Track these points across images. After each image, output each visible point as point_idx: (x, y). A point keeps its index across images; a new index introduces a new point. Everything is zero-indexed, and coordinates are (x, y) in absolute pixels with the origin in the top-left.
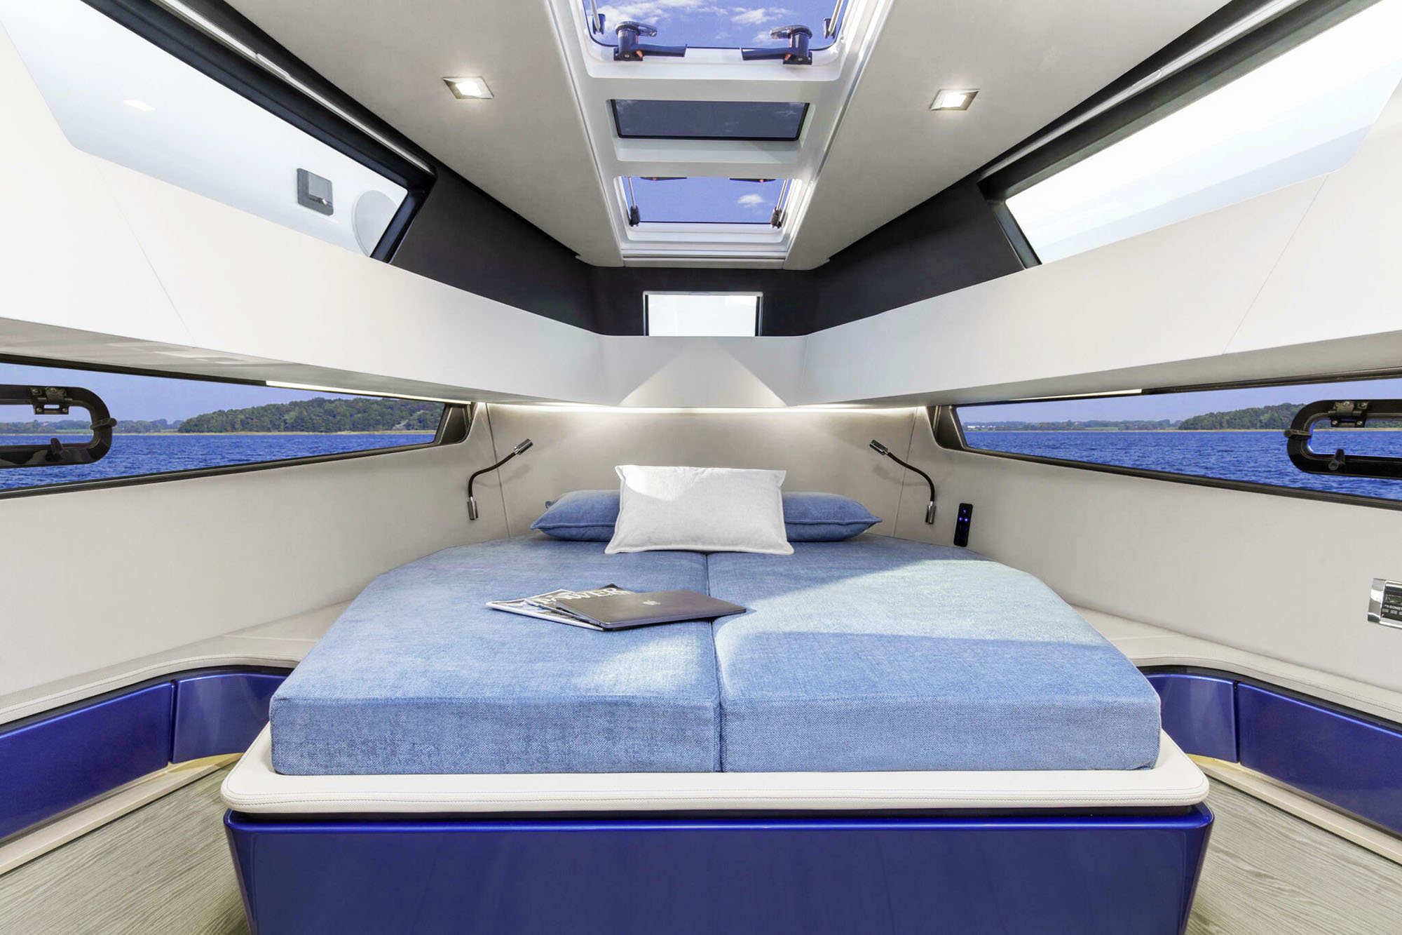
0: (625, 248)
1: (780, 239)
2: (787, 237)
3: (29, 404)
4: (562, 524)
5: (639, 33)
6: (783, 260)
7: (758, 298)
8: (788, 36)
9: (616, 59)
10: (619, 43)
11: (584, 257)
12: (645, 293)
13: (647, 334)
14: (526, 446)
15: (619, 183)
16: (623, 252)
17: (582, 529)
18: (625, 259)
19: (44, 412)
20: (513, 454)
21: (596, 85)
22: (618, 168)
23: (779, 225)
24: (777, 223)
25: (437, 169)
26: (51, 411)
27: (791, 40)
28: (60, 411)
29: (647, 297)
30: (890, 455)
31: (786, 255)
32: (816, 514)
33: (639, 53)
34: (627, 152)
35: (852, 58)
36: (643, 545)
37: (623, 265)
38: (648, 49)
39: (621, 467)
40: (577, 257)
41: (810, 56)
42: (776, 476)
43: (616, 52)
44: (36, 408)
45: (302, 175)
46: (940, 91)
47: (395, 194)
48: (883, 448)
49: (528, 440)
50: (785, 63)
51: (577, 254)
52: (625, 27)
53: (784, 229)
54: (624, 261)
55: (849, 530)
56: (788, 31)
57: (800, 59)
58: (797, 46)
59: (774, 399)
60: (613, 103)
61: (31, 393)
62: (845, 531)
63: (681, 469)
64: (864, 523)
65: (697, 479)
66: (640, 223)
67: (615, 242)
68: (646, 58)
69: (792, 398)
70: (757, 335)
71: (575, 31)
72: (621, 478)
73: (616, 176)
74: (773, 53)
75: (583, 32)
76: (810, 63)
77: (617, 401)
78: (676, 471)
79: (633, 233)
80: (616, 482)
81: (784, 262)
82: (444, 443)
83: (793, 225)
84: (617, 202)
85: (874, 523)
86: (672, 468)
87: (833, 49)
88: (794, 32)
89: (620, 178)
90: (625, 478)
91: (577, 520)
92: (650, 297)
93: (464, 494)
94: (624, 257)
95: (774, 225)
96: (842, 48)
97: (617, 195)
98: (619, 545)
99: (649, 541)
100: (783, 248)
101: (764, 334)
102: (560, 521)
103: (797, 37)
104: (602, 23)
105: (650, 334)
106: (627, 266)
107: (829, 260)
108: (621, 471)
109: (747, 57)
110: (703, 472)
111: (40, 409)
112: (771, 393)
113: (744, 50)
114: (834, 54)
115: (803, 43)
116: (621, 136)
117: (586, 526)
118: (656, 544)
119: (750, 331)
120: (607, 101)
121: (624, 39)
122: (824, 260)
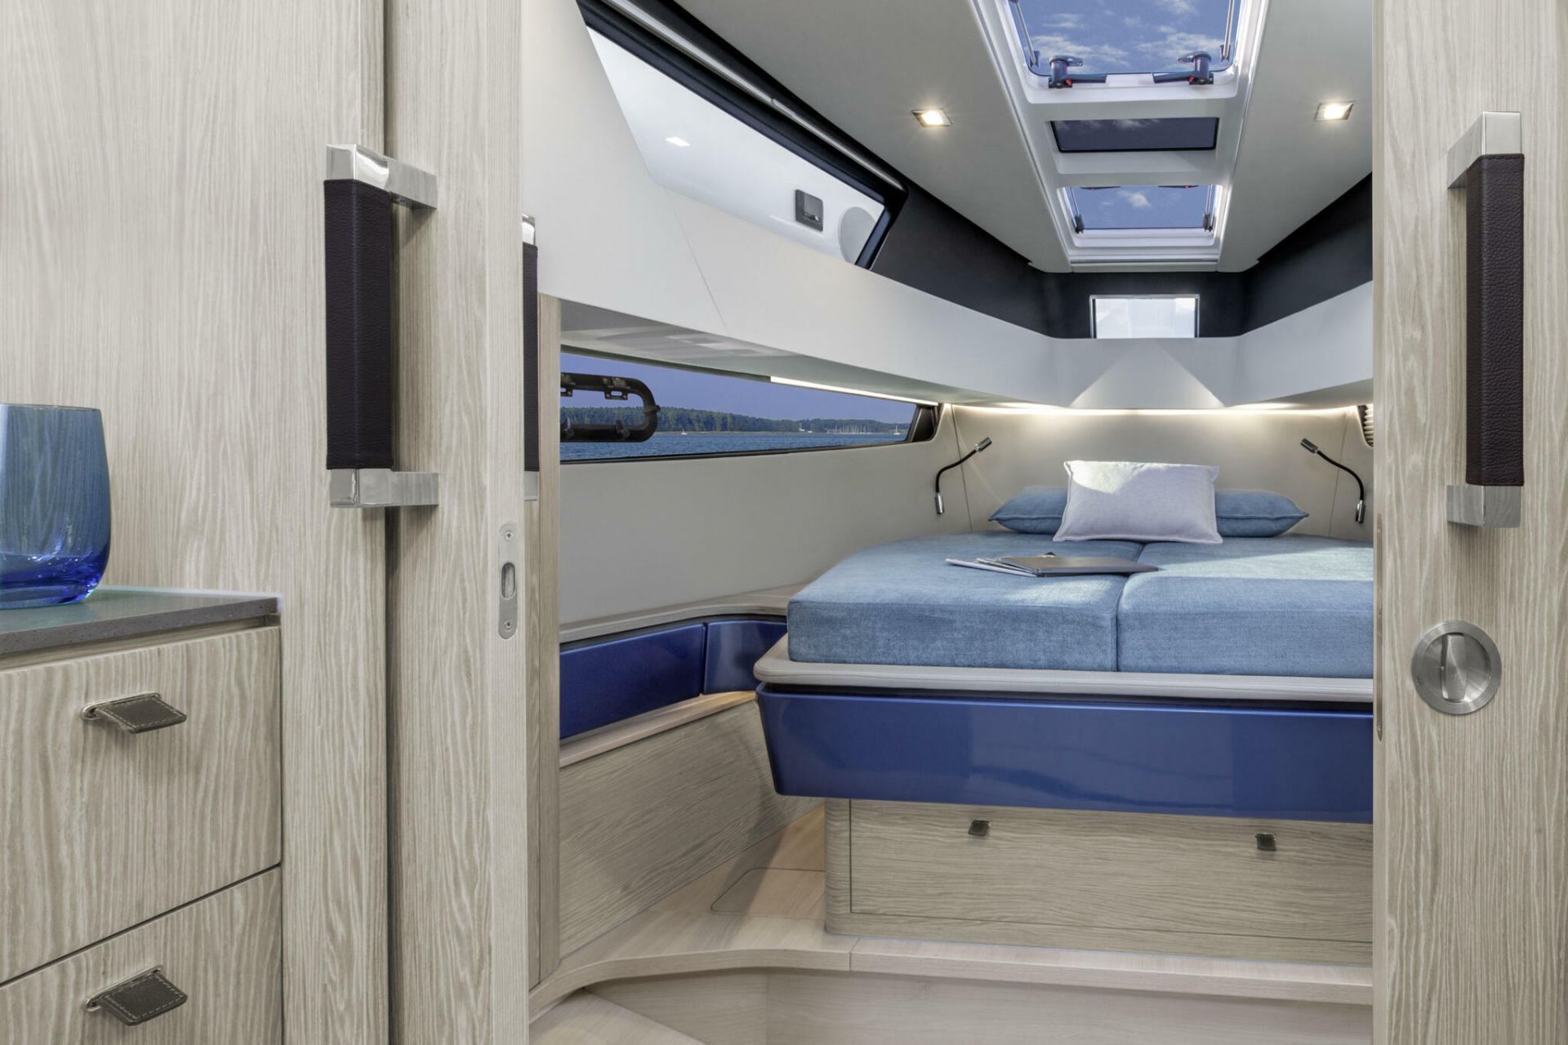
0: (1072, 255)
1: (1211, 243)
2: (1217, 240)
3: (600, 390)
4: (1016, 516)
5: (1068, 64)
6: (1215, 263)
7: (1197, 300)
8: (1192, 60)
9: (1050, 87)
10: (1052, 73)
11: (1034, 264)
12: (1091, 298)
13: (1095, 337)
14: (986, 444)
15: (1064, 196)
16: (1070, 259)
17: (1034, 521)
18: (1073, 265)
19: (611, 397)
20: (974, 452)
21: (1034, 110)
22: (1061, 181)
23: (1211, 229)
24: (1208, 225)
25: (909, 187)
26: (616, 397)
27: (1194, 64)
28: (621, 398)
29: (1094, 301)
30: (1319, 453)
31: (1217, 257)
32: (1246, 510)
33: (1068, 82)
34: (1066, 164)
35: (1244, 79)
36: (1086, 533)
37: (1070, 271)
38: (1076, 78)
39: (1069, 463)
40: (1030, 264)
41: (1211, 76)
42: (1209, 472)
43: (1050, 81)
44: (606, 394)
45: (800, 196)
46: (1320, 104)
47: (874, 209)
48: (1313, 446)
49: (988, 439)
50: (1191, 84)
51: (1030, 261)
52: (1056, 60)
53: (1215, 232)
54: (1072, 267)
55: (1278, 525)
56: (1191, 57)
57: (1202, 81)
58: (1199, 69)
59: (1214, 400)
60: (1053, 124)
61: (602, 381)
62: (1273, 527)
63: (1121, 464)
64: (1292, 518)
65: (1136, 472)
66: (1084, 231)
67: (1061, 248)
68: (1074, 85)
69: (1230, 398)
70: (1196, 336)
71: (1015, 68)
72: (1069, 473)
73: (1060, 186)
74: (1182, 75)
75: (1021, 66)
76: (1212, 83)
77: (1066, 402)
78: (1117, 465)
79: (1078, 240)
80: (1064, 479)
81: (1217, 265)
82: (915, 440)
83: (1220, 229)
84: (1062, 212)
85: (1302, 518)
86: (1114, 463)
87: (1230, 71)
88: (1196, 57)
89: (1064, 189)
90: (1072, 473)
91: (1030, 513)
92: (1097, 301)
93: (932, 490)
94: (1072, 263)
95: (1206, 228)
96: (1236, 69)
97: (1062, 204)
98: (1066, 534)
99: (1092, 531)
100: (1215, 251)
101: (1201, 336)
102: (1015, 513)
103: (1199, 61)
104: (1037, 57)
105: (1099, 336)
106: (1076, 271)
107: (1258, 262)
108: (1069, 466)
109: (1158, 80)
110: (1141, 467)
111: (609, 396)
112: (1210, 394)
113: (1155, 75)
114: (1231, 75)
115: (1204, 67)
116: (1061, 151)
117: (1038, 519)
118: (1098, 533)
119: (1189, 333)
120: (1046, 123)
121: (1056, 71)
122: (1253, 262)
